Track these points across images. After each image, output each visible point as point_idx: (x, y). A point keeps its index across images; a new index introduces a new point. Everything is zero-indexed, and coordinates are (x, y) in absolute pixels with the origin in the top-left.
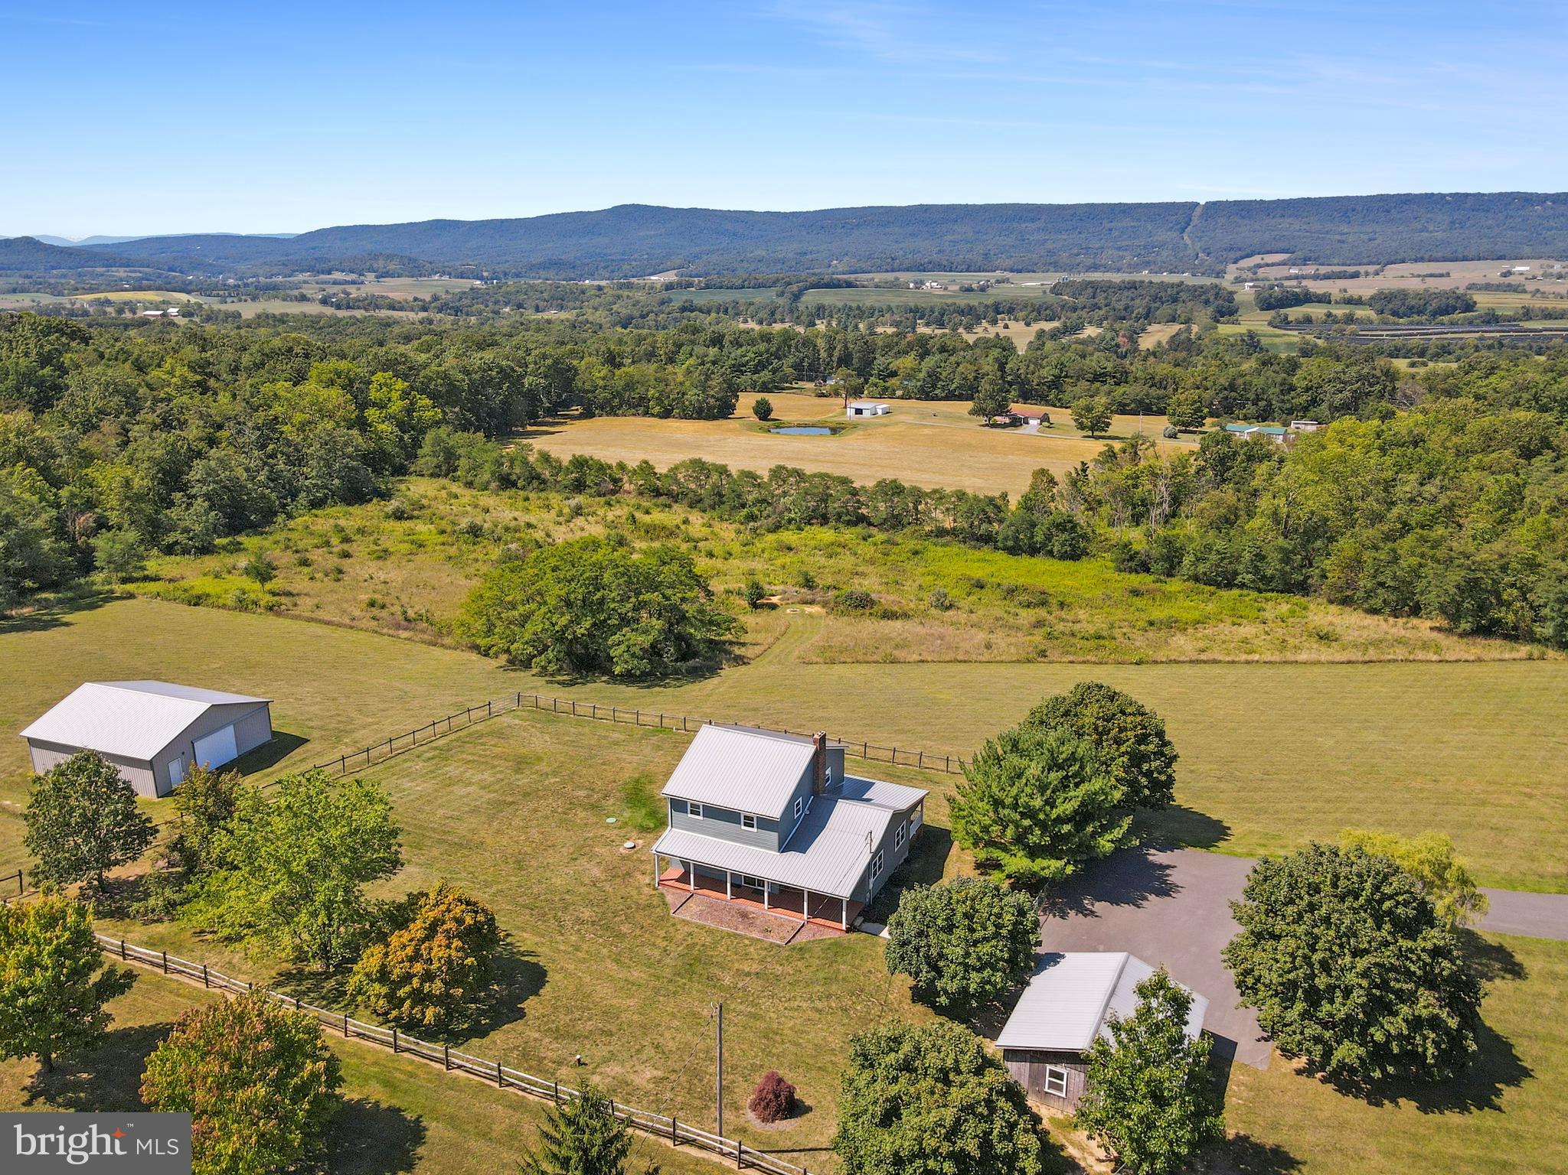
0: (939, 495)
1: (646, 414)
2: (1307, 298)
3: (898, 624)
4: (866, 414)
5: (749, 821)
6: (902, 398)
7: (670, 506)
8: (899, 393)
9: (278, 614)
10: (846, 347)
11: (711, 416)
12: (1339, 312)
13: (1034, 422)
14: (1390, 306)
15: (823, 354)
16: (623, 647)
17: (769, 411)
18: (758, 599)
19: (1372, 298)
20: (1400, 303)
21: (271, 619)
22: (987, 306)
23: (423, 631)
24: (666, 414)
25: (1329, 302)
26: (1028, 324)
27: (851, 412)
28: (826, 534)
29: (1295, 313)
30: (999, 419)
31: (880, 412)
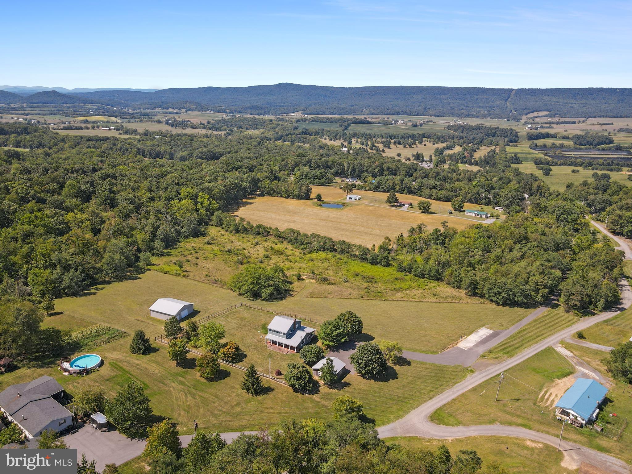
0: (355, 246)
1: (281, 196)
2: (547, 136)
3: (331, 286)
4: (353, 199)
5: (281, 333)
6: (368, 190)
7: (283, 242)
8: (367, 188)
9: (186, 278)
10: (354, 166)
11: (302, 199)
12: (558, 142)
13: (407, 206)
14: (579, 141)
15: (346, 168)
16: (264, 293)
17: (321, 198)
18: (299, 278)
19: (573, 137)
20: (583, 140)
21: (184, 279)
22: (420, 135)
23: (220, 284)
24: (288, 197)
25: (556, 138)
26: (434, 144)
27: (348, 198)
28: (323, 255)
29: (540, 142)
30: (396, 204)
31: (357, 199)
